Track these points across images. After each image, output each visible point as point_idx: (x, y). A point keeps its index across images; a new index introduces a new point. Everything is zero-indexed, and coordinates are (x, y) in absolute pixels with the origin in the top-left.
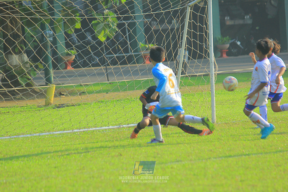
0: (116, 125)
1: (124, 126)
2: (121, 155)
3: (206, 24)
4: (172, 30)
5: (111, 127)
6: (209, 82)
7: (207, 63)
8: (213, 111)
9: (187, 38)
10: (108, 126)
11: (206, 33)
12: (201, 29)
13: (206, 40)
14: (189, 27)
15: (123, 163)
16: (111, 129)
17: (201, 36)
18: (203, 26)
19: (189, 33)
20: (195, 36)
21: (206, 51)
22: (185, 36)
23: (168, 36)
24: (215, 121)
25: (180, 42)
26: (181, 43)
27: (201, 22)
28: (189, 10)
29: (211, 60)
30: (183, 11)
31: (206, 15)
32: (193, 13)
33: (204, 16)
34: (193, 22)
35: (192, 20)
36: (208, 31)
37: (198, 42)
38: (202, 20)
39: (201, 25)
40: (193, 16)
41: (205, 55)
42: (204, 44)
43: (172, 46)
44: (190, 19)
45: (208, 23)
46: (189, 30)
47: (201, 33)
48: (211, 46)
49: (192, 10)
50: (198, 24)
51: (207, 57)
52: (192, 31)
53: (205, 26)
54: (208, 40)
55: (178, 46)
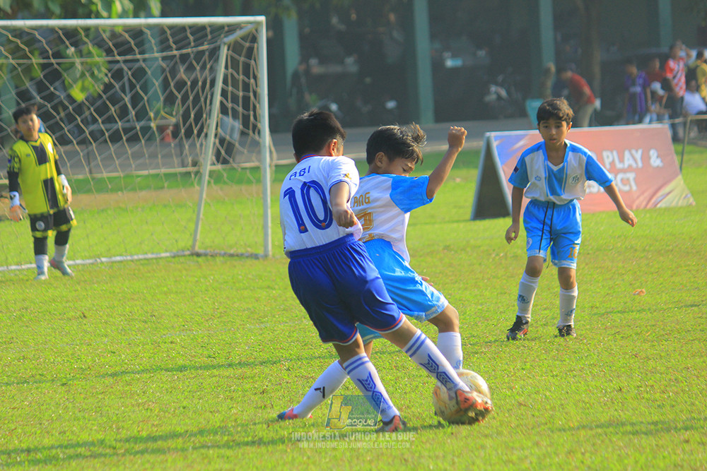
0: (90, 258)
1: (103, 259)
2: (84, 316)
3: (255, 78)
4: (194, 83)
5: (79, 262)
6: (260, 181)
7: (256, 146)
8: (266, 235)
9: (221, 102)
10: (74, 260)
11: (255, 93)
12: (246, 87)
13: (255, 107)
14: (225, 82)
15: (86, 332)
16: (78, 265)
17: (246, 100)
18: (249, 79)
19: (224, 93)
20: (235, 99)
21: (255, 127)
22: (218, 98)
23: (185, 98)
24: (270, 253)
25: (208, 107)
26: (210, 110)
27: (247, 73)
28: (224, 52)
29: (265, 143)
30: (214, 53)
31: (255, 61)
32: (231, 57)
33: (252, 62)
34: (232, 75)
35: (230, 70)
36: (259, 90)
37: (240, 109)
38: (247, 71)
39: (246, 79)
40: (233, 63)
41: (254, 133)
42: (252, 113)
43: (192, 116)
44: (226, 67)
45: (259, 76)
46: (224, 86)
47: (246, 93)
48: (264, 117)
49: (230, 52)
50: (241, 77)
51: (256, 137)
52: (230, 88)
53: (252, 81)
54: (257, 106)
55: (204, 116)
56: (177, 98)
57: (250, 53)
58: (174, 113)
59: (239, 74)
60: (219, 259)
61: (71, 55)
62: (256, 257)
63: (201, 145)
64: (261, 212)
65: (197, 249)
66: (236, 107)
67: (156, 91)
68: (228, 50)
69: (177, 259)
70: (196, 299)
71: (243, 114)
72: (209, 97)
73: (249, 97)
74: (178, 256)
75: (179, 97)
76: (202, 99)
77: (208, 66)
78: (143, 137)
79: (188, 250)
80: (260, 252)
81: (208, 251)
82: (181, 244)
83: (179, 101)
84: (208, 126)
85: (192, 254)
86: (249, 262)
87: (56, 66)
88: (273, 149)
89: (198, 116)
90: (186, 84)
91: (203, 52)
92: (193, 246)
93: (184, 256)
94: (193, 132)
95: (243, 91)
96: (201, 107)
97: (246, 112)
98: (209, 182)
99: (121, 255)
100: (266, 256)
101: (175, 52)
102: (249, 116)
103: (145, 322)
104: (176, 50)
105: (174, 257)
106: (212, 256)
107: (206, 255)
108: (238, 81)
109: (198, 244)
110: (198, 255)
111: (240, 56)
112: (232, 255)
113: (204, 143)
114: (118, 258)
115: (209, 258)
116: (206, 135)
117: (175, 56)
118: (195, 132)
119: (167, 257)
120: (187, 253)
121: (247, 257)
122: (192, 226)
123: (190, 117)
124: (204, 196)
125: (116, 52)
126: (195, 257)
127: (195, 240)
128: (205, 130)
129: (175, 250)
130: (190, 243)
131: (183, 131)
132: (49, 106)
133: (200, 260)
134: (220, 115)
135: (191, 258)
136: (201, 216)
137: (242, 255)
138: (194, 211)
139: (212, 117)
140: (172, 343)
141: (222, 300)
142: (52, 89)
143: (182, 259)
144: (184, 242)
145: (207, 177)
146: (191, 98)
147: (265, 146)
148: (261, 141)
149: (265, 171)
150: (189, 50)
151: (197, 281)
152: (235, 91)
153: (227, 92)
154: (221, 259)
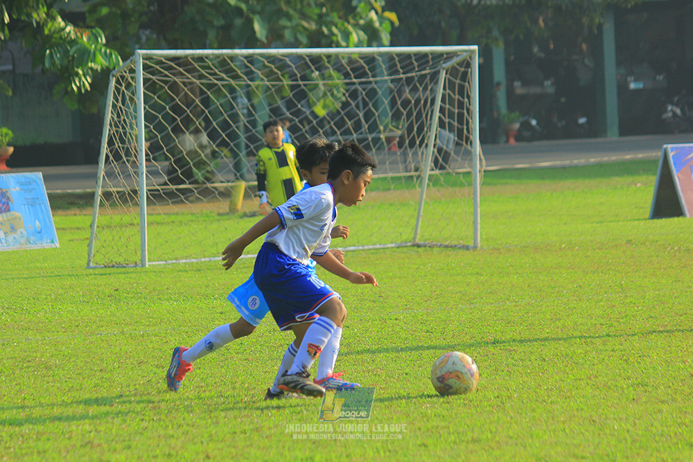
3: (469, 97)
4: (418, 101)
6: (471, 184)
7: (468, 154)
8: (476, 230)
9: (439, 117)
11: (468, 110)
12: (461, 105)
13: (468, 122)
14: (443, 100)
17: (461, 116)
18: (463, 98)
19: (442, 110)
20: (451, 115)
21: (468, 138)
22: (437, 114)
23: (409, 114)
24: (479, 245)
25: (429, 122)
26: (430, 124)
27: (461, 93)
28: (443, 75)
29: (476, 152)
30: (434, 77)
31: (469, 83)
32: (449, 79)
33: (467, 84)
34: (449, 94)
35: (448, 91)
36: (471, 108)
37: (456, 124)
38: (462, 91)
39: (461, 98)
40: (450, 85)
41: (467, 143)
42: (465, 127)
43: (415, 129)
44: (444, 89)
45: (472, 95)
46: (443, 105)
47: (461, 110)
48: (475, 130)
49: (448, 76)
50: (457, 97)
51: (469, 147)
52: (447, 106)
53: (466, 100)
54: (470, 121)
55: (426, 129)
56: (403, 114)
57: (465, 77)
58: (400, 127)
59: (455, 95)
60: (436, 250)
61: (315, 77)
62: (467, 248)
63: (422, 154)
64: (472, 210)
65: (417, 241)
66: (452, 121)
67: (385, 108)
68: (446, 74)
69: (400, 249)
70: (416, 283)
71: (458, 128)
72: (430, 113)
73: (463, 114)
74: (402, 247)
75: (405, 113)
76: (424, 115)
77: (429, 88)
78: (374, 147)
79: (410, 242)
80: (471, 244)
81: (427, 242)
82: (404, 237)
83: (404, 116)
84: (429, 137)
85: (413, 245)
86: (461, 252)
87: (303, 87)
88: (482, 157)
89: (420, 129)
90: (410, 102)
91: (425, 75)
92: (415, 238)
93: (407, 246)
94: (416, 143)
95: (458, 108)
96: (423, 122)
97: (460, 126)
98: (428, 185)
99: (354, 246)
100: (475, 247)
101: (402, 76)
102: (463, 129)
103: (374, 302)
104: (403, 74)
105: (398, 247)
106: (430, 247)
107: (425, 246)
108: (454, 100)
109: (418, 236)
110: (419, 246)
111: (456, 79)
112: (446, 247)
113: (425, 152)
114: (352, 248)
115: (427, 248)
116: (427, 145)
117: (401, 79)
118: (418, 143)
119: (393, 247)
120: (410, 244)
121: (460, 248)
122: (413, 221)
123: (413, 130)
124: (424, 196)
125: (352, 76)
126: (416, 248)
127: (416, 233)
128: (426, 141)
129: (399, 242)
130: (412, 236)
131: (407, 142)
132: (297, 120)
133: (420, 250)
134: (439, 129)
135: (412, 248)
136: (421, 214)
137: (455, 246)
138: (416, 210)
139: (432, 129)
140: (396, 319)
141: (438, 284)
142: (299, 106)
143: (405, 249)
144: (407, 235)
145: (427, 181)
146: (415, 114)
147: (476, 155)
148: (473, 150)
149: (476, 176)
150: (414, 74)
151: (418, 268)
152: (451, 108)
153: (445, 109)
154: (438, 249)
